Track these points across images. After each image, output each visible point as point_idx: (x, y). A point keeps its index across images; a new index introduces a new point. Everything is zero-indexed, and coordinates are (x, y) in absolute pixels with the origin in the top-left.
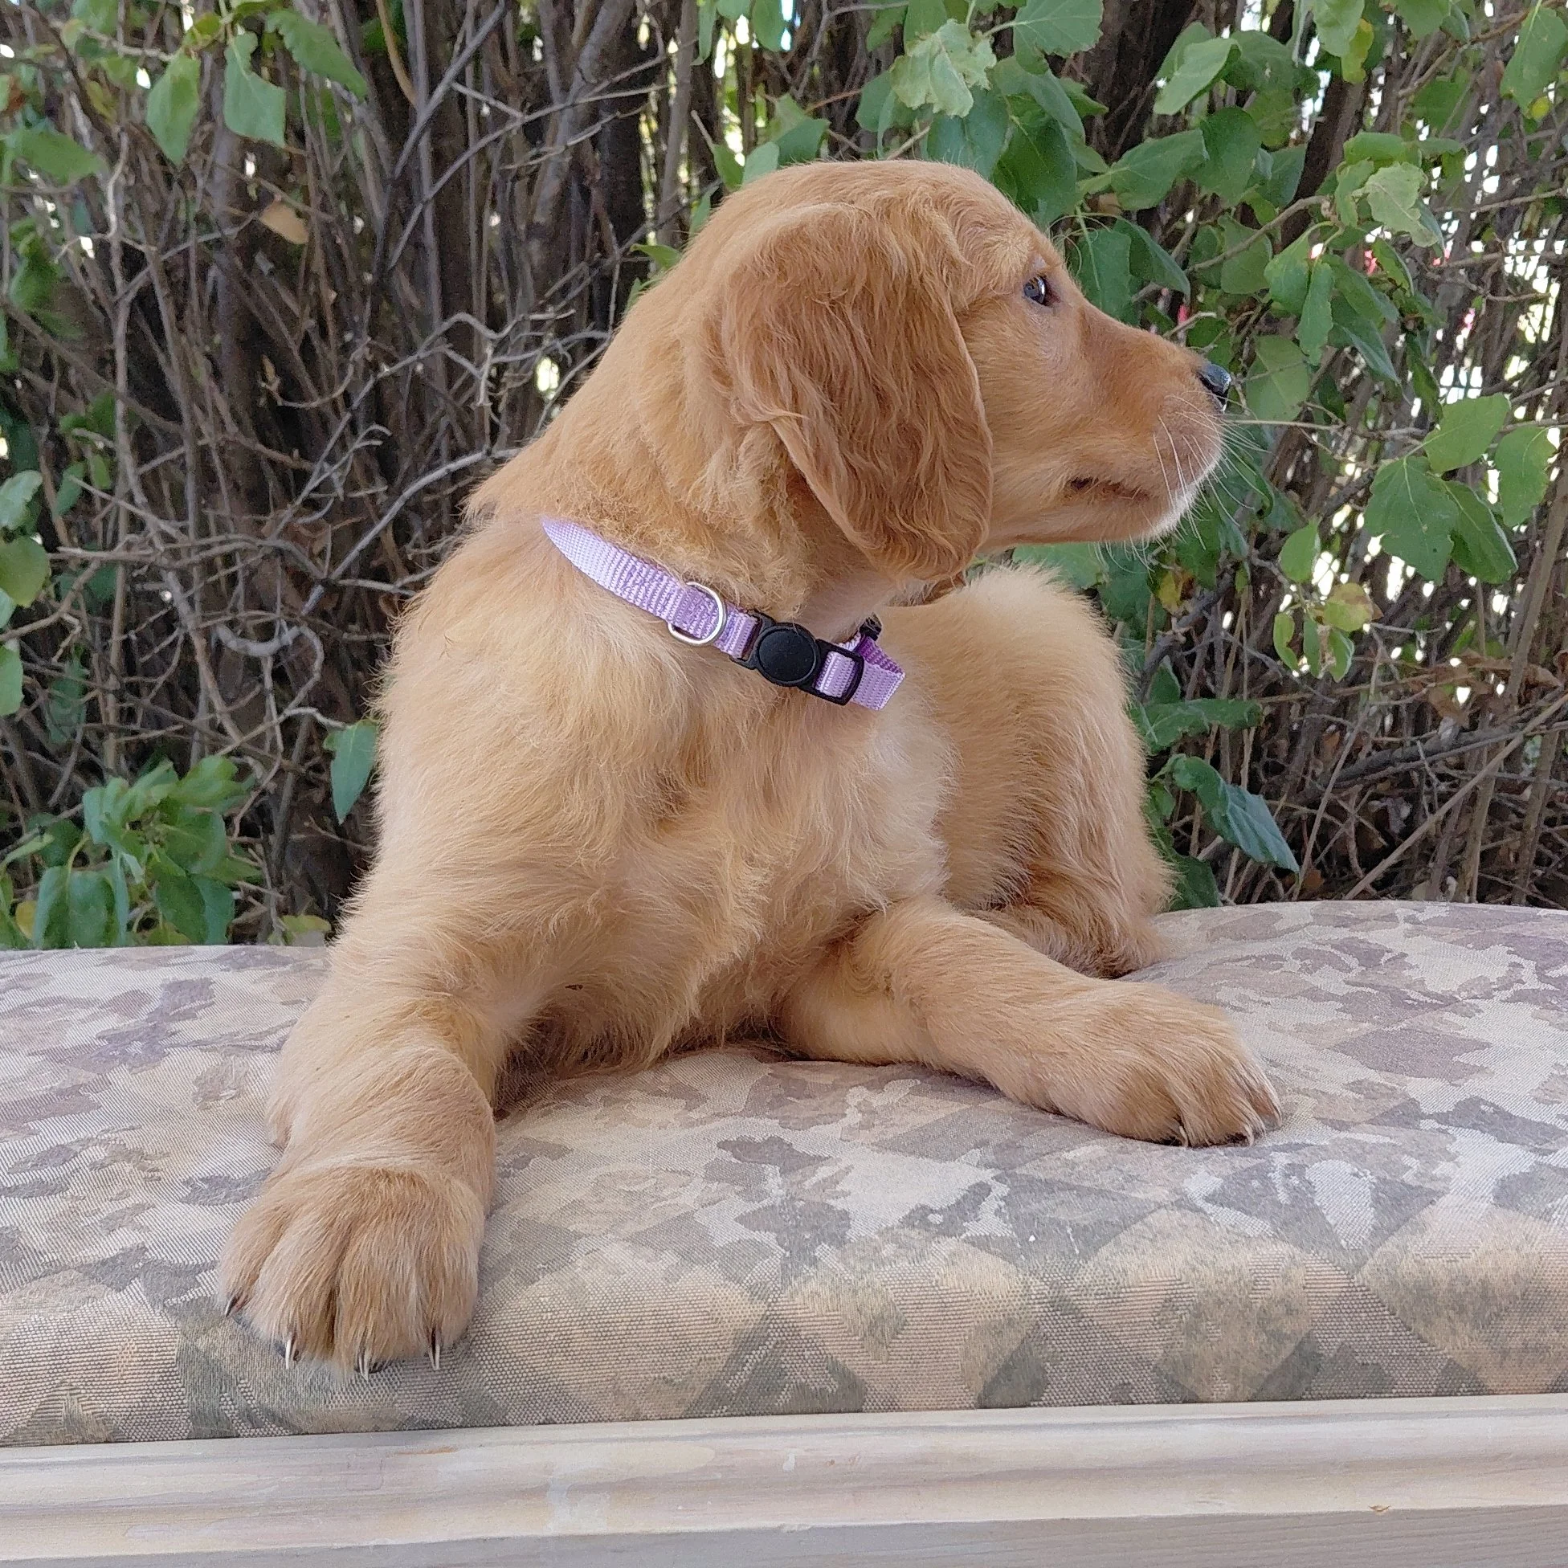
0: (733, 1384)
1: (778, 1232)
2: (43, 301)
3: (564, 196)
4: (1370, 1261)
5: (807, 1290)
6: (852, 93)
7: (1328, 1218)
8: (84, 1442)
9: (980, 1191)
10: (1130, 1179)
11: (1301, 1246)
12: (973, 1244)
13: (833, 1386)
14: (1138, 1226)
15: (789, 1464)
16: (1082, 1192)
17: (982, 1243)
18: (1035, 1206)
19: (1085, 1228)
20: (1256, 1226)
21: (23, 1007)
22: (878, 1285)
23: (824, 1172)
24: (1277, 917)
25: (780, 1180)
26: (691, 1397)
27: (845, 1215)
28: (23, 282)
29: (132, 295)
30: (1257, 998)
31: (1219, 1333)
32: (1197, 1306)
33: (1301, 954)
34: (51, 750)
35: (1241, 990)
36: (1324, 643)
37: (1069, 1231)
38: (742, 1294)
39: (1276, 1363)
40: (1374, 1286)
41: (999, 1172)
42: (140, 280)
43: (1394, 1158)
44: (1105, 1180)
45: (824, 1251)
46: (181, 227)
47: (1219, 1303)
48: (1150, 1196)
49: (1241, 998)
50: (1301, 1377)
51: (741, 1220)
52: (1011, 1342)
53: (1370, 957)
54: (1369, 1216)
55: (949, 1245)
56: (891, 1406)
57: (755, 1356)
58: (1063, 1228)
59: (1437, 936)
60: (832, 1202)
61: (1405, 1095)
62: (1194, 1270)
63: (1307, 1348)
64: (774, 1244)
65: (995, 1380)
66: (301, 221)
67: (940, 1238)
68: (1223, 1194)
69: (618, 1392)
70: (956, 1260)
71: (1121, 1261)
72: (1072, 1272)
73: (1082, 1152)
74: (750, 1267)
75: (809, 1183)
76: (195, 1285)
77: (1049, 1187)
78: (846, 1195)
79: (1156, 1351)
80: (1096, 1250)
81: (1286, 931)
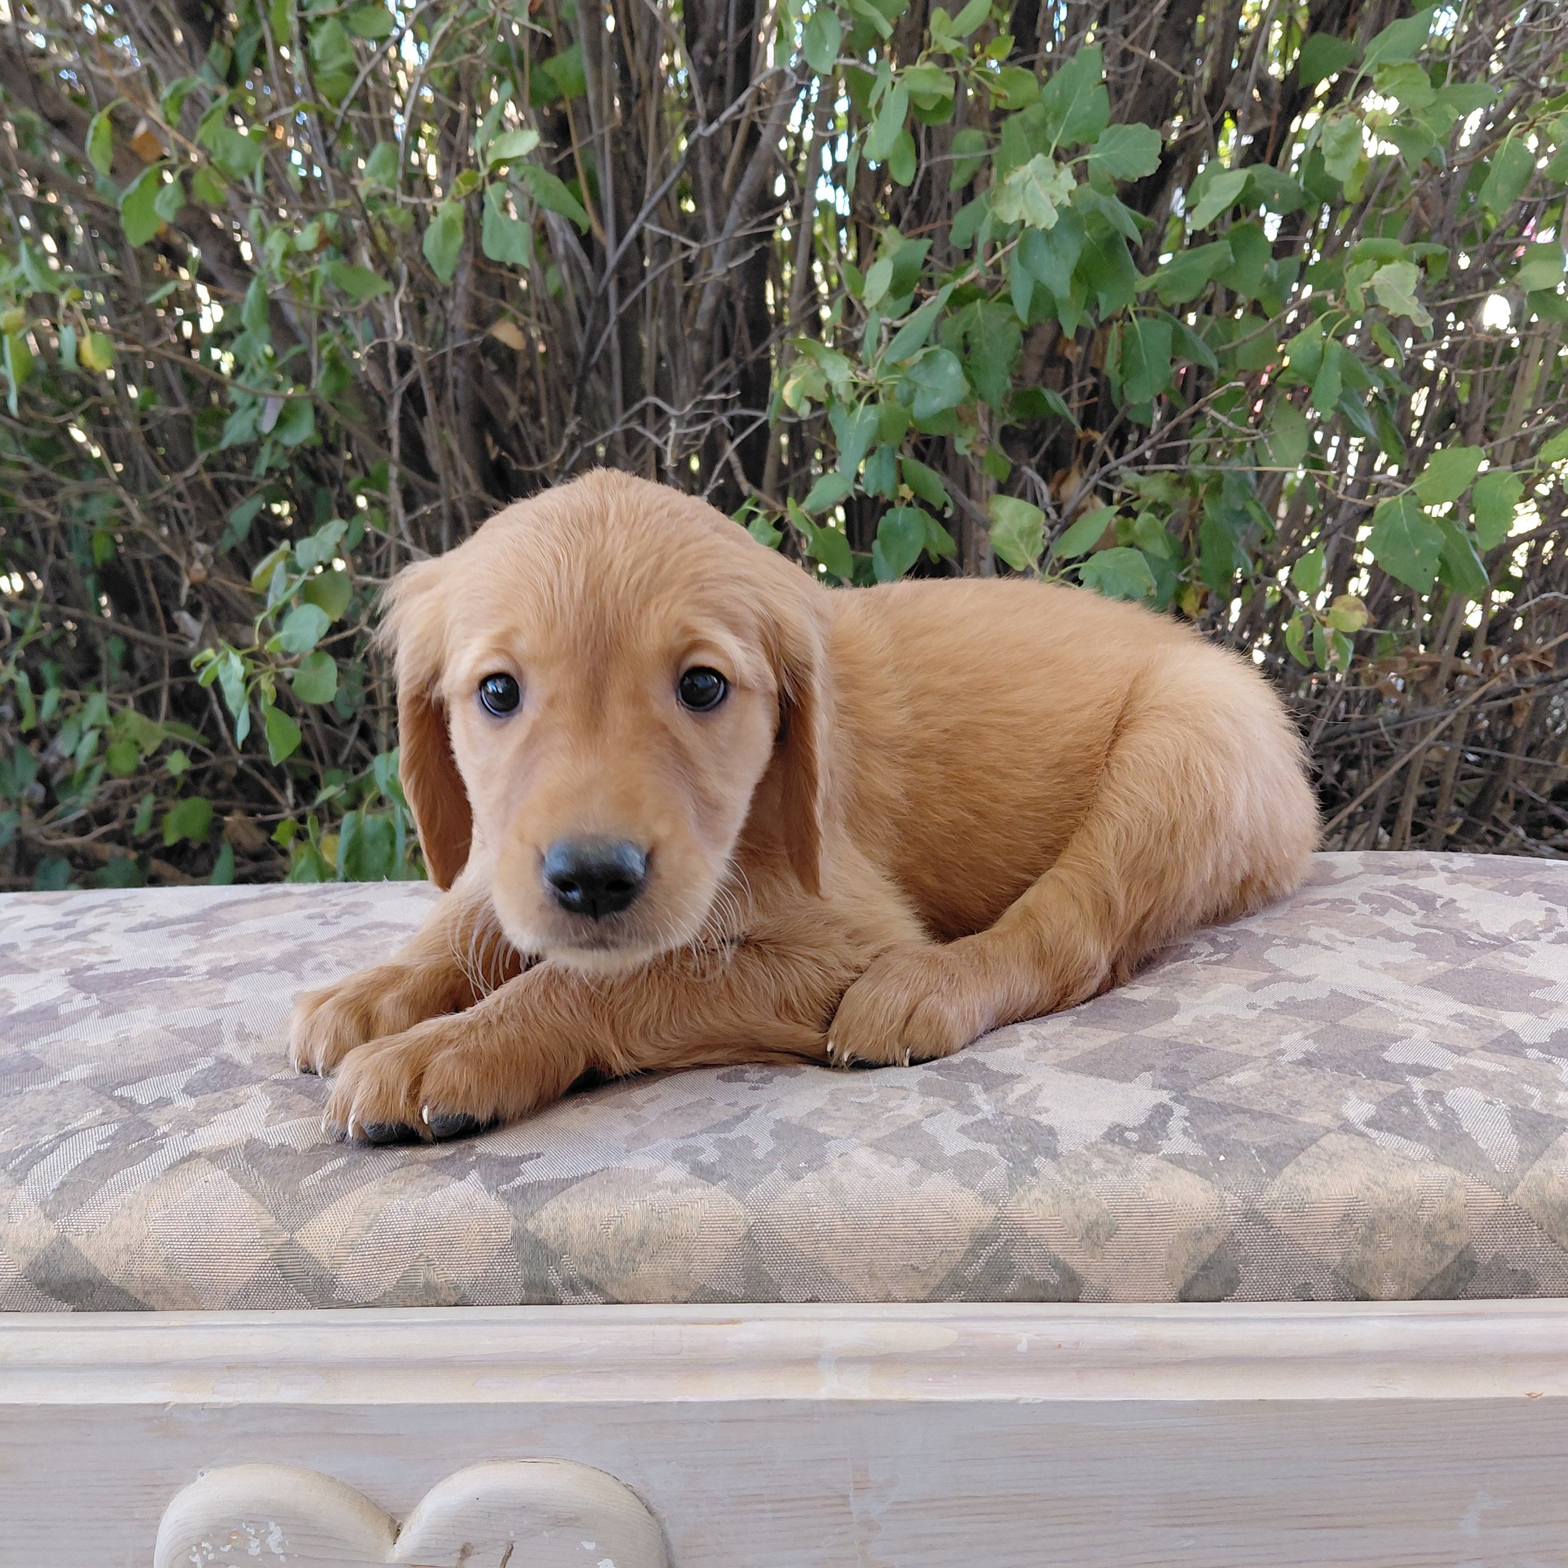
0: (969, 1274)
1: (998, 1143)
2: (338, 393)
3: (716, 311)
4: (1522, 1183)
5: (1031, 1198)
7: (1480, 1143)
8: (439, 1305)
9: (1162, 1113)
10: (1294, 1104)
11: (1460, 1169)
12: (1171, 1161)
13: (1055, 1279)
14: (1313, 1149)
15: (1023, 1347)
16: (1257, 1116)
17: (1179, 1161)
18: (1217, 1128)
19: (1267, 1150)
20: (1416, 1150)
21: (355, 930)
22: (1093, 1196)
23: (1020, 1089)
24: (1332, 866)
25: (985, 1096)
26: (934, 1282)
27: (1051, 1131)
28: (326, 378)
29: (403, 388)
30: (1342, 937)
31: (1390, 1244)
32: (1372, 1221)
33: (1366, 898)
34: (338, 722)
35: (1326, 930)
36: (1329, 642)
37: (1253, 1151)
38: (975, 1199)
39: (1438, 1269)
40: (1526, 1204)
41: (1174, 1094)
42: (409, 377)
43: (1517, 1086)
44: (1271, 1104)
45: (1039, 1162)
46: (439, 336)
47: (1391, 1218)
48: (1316, 1120)
49: (1329, 937)
50: (1459, 1280)
51: (963, 1130)
52: (1209, 1246)
53: (1427, 902)
54: (1512, 1142)
55: (1148, 1162)
56: (1104, 1297)
57: (986, 1252)
58: (1247, 1149)
59: (1475, 884)
60: (1038, 1118)
61: (1503, 1027)
62: (1368, 1189)
63: (1466, 1257)
64: (996, 1155)
65: (1195, 1277)
66: (519, 331)
67: (1142, 1155)
68: (1381, 1119)
69: (872, 1276)
70: (1158, 1175)
71: (1302, 1180)
72: (1261, 1188)
73: (1241, 1078)
74: (980, 1176)
75: (1011, 1099)
76: (519, 1173)
77: (1224, 1110)
78: (1047, 1111)
79: (1335, 1256)
80: (1281, 1169)
81: (1346, 878)
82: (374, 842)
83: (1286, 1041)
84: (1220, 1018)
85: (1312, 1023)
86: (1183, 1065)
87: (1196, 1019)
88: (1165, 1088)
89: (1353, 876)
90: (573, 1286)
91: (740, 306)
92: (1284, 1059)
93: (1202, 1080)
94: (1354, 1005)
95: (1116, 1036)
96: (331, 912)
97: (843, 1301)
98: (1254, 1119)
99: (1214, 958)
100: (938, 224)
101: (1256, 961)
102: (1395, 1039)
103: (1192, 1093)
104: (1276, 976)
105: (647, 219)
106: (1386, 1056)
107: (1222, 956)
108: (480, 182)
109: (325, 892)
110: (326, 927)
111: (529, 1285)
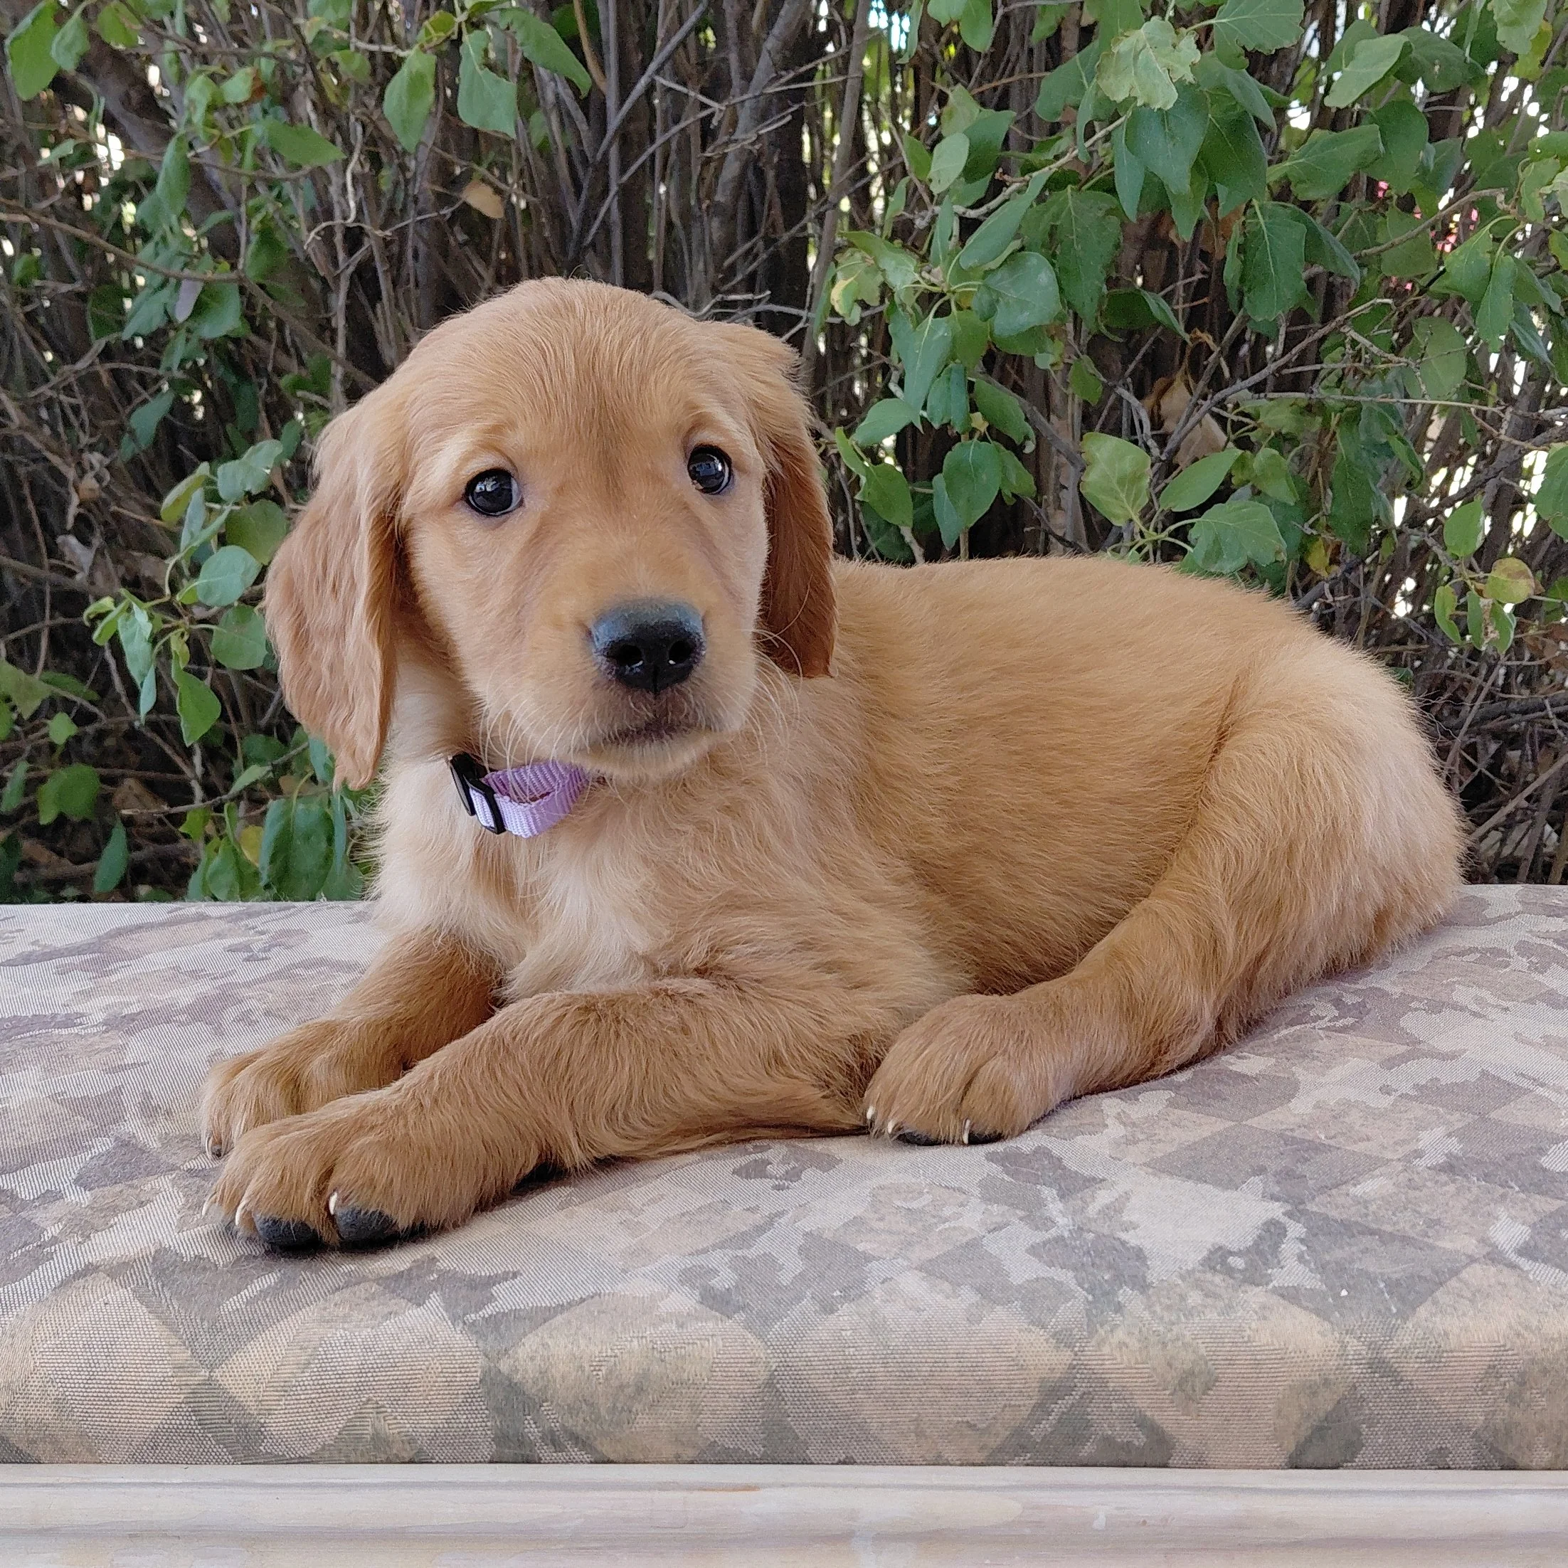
0: (1037, 1433)
1: (1075, 1269)
2: (271, 272)
3: (741, 179)
5: (1114, 1340)
6: (1004, 81)
8: (389, 1462)
9: (1273, 1232)
10: (1433, 1223)
12: (1282, 1296)
13: (1140, 1439)
14: (1453, 1283)
15: (1100, 1523)
16: (1386, 1239)
17: (1291, 1295)
18: (1339, 1253)
19: (1398, 1283)
21: (289, 968)
22: (1188, 1339)
23: (1103, 1197)
24: (1483, 904)
25: (1060, 1206)
26: (994, 1442)
27: (1139, 1255)
28: (256, 254)
29: (352, 269)
30: (1491, 1000)
31: (1543, 1402)
32: (1522, 1374)
33: (1523, 949)
35: (1474, 991)
36: (1486, 616)
37: (1382, 1285)
38: (1047, 1341)
41: (1289, 1207)
42: (359, 256)
44: (1404, 1223)
45: (1125, 1294)
46: (399, 206)
47: (1545, 1371)
48: (1458, 1246)
49: (1478, 1000)
51: (1033, 1250)
52: (1326, 1402)
55: (1255, 1296)
56: (1199, 1463)
57: (1059, 1407)
58: (1374, 1282)
60: (1124, 1236)
62: (1518, 1335)
64: (1073, 1284)
65: (1309, 1440)
66: (498, 198)
67: (1247, 1287)
68: (1536, 1246)
69: (920, 1434)
70: (1267, 1313)
71: (1441, 1323)
72: (1391, 1332)
73: (1370, 1187)
74: (1052, 1311)
75: (1092, 1210)
76: (491, 1299)
77: (1348, 1229)
78: (1134, 1226)
79: (1477, 1418)
80: (1414, 1309)
81: (1500, 918)
82: (307, 838)
83: (1426, 1139)
84: (1349, 1105)
85: (1457, 1115)
86: (1301, 1169)
87: (1317, 1106)
88: (1278, 1200)
89: (1509, 916)
90: (553, 1440)
91: (770, 175)
92: (1421, 1163)
93: (1324, 1189)
94: (1509, 1092)
95: (1221, 1125)
96: (258, 943)
97: (883, 1463)
98: (1384, 1243)
99: (1339, 1023)
100: (1016, 77)
101: (1390, 1029)
102: (1557, 1140)
103: (1312, 1207)
104: (1416, 1049)
105: (658, 72)
106: (1545, 1161)
107: (1349, 1021)
108: (456, 29)
109: (250, 915)
110: (252, 965)
111: (501, 1438)
